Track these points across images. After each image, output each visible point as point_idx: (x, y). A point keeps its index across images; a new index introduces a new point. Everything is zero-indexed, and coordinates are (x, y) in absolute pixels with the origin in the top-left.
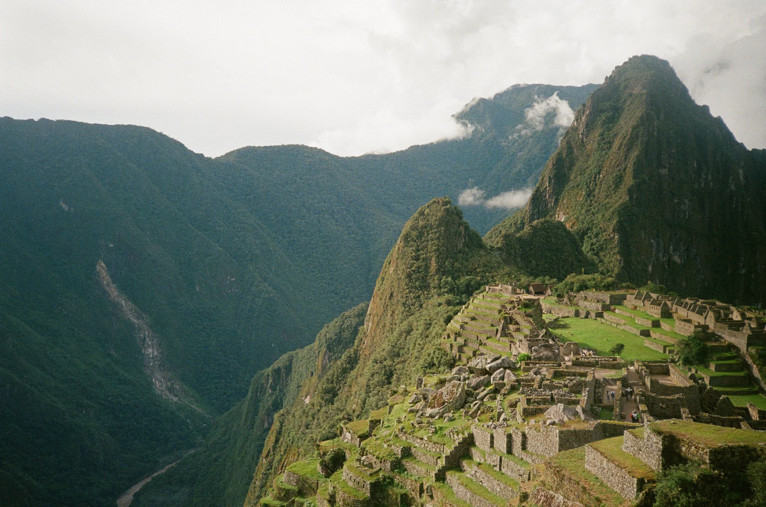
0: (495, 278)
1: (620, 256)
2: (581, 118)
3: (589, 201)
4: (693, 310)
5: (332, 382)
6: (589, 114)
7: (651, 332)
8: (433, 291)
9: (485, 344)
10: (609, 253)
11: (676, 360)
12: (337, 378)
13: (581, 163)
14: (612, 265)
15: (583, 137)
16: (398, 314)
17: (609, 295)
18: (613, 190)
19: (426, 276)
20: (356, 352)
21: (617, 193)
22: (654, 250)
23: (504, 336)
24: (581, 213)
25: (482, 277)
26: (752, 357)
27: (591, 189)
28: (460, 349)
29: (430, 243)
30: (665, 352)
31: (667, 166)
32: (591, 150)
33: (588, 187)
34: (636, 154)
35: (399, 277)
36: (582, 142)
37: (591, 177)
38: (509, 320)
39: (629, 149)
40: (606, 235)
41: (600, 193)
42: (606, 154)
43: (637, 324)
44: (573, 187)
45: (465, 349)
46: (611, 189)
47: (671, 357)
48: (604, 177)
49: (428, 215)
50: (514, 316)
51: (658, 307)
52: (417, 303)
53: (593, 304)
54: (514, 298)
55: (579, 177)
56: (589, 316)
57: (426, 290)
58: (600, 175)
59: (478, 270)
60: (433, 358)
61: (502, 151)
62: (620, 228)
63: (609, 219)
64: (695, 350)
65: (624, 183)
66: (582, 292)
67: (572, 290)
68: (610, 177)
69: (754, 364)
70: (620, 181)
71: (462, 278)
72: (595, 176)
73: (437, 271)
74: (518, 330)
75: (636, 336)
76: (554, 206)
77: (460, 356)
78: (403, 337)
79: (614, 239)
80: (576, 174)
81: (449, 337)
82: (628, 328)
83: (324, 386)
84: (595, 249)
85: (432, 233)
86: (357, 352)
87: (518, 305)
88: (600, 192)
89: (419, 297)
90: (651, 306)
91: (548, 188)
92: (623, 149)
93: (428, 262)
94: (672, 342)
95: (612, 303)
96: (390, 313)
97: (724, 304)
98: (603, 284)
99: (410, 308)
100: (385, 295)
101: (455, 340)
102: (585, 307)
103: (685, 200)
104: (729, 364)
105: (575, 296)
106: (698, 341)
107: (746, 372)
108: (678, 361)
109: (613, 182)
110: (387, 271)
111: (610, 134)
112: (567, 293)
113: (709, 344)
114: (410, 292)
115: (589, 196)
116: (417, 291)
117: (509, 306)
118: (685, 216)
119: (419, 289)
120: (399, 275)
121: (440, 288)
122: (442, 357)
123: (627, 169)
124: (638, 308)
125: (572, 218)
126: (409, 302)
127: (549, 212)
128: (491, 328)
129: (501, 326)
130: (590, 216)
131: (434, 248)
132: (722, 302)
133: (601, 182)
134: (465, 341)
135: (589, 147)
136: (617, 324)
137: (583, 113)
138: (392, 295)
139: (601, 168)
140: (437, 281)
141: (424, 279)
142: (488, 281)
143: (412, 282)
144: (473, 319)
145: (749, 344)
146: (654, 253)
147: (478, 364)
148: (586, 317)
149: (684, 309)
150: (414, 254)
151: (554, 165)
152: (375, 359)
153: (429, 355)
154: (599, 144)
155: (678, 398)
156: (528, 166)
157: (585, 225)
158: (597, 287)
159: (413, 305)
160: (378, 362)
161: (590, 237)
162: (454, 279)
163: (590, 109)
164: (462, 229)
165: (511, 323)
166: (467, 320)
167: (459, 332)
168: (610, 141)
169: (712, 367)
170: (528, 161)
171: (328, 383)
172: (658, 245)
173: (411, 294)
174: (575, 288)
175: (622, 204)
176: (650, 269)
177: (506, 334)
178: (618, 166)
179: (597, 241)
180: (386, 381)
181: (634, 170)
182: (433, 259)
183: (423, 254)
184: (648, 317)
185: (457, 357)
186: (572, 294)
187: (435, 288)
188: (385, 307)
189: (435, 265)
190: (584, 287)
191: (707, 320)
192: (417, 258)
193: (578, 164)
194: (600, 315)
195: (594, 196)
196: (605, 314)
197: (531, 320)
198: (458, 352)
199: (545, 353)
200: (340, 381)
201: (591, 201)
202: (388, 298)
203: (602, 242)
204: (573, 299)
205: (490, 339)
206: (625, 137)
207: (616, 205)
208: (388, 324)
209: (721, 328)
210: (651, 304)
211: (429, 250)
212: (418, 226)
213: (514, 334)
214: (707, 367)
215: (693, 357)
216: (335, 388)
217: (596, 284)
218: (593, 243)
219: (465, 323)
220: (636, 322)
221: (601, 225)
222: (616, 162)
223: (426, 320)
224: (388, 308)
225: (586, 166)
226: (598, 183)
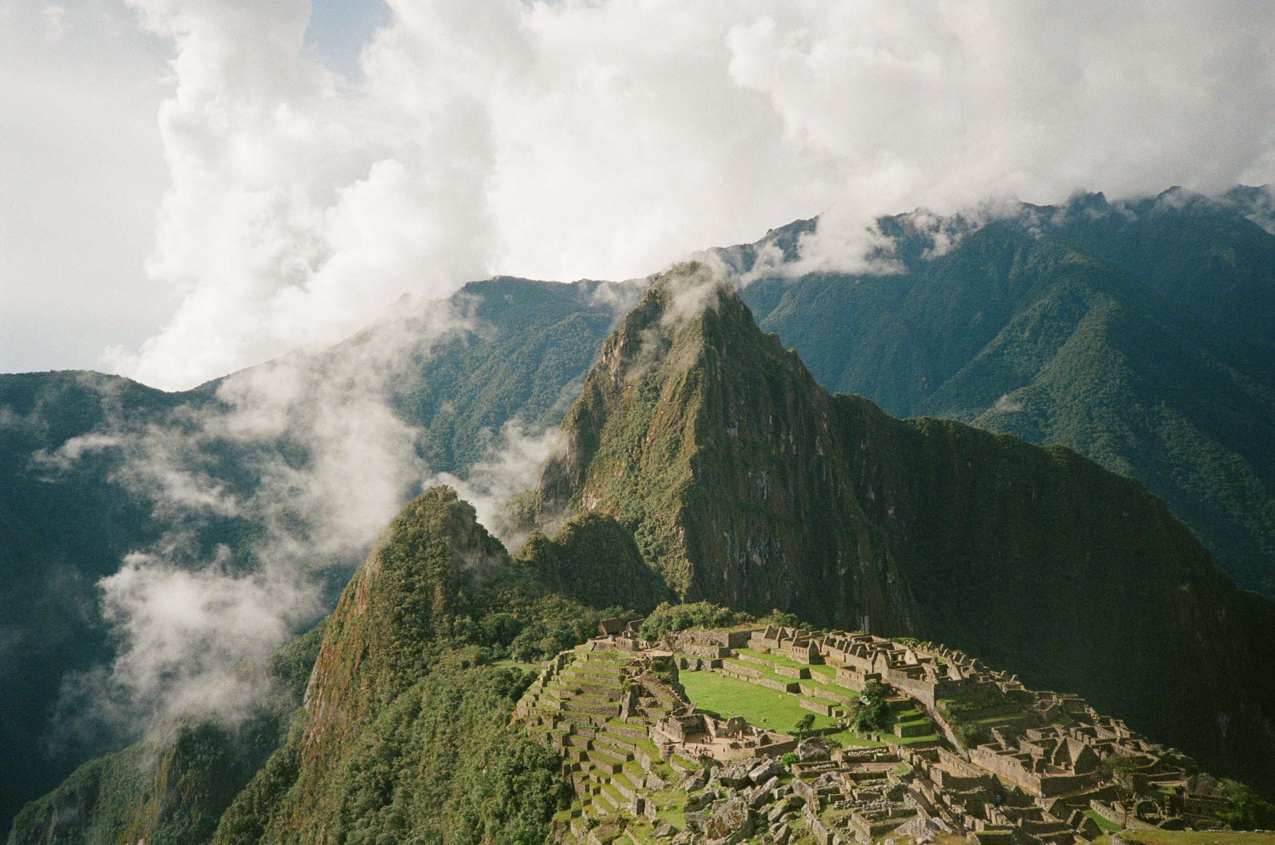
0: (540, 613)
1: (689, 561)
2: (612, 351)
3: (633, 478)
4: (853, 652)
5: (250, 812)
6: (624, 345)
7: (801, 686)
8: (440, 641)
9: (604, 730)
10: (673, 557)
11: (848, 725)
12: (260, 804)
13: (616, 419)
14: (678, 575)
15: (616, 380)
16: (382, 685)
17: (727, 635)
18: (667, 460)
19: (428, 618)
20: (292, 753)
21: (673, 466)
22: (728, 548)
23: (634, 715)
24: (623, 495)
25: (521, 612)
26: (942, 714)
27: (635, 459)
28: (566, 741)
29: (430, 562)
30: (830, 714)
31: (737, 423)
32: (629, 399)
33: (630, 456)
34: (697, 406)
35: (378, 620)
36: (617, 387)
37: (633, 441)
38: (638, 691)
39: (685, 402)
40: (666, 530)
41: (650, 465)
42: (653, 406)
43: (777, 675)
44: (607, 455)
45: (573, 739)
46: (664, 459)
47: (840, 721)
48: (652, 441)
49: (421, 516)
50: (645, 684)
51: (805, 650)
52: (416, 663)
53: (706, 648)
54: (638, 657)
55: (614, 441)
56: (702, 667)
57: (430, 641)
58: (645, 438)
59: (512, 602)
60: (521, 758)
61: (454, 383)
62: (685, 519)
63: (668, 506)
64: (873, 711)
65: (683, 450)
66: (686, 631)
67: (669, 628)
68: (662, 441)
69: (946, 722)
70: (677, 448)
71: (488, 616)
72: (640, 440)
73: (447, 608)
74: (654, 705)
75: (781, 692)
76: (579, 484)
77: (566, 751)
78: (404, 722)
79: (678, 536)
80: (609, 435)
81: (540, 722)
82: (766, 682)
83: (237, 820)
84: (652, 551)
85: (431, 546)
86: (295, 754)
87: (647, 668)
88: (647, 463)
89: (419, 651)
90: (795, 648)
91: (568, 457)
92: (678, 400)
93: (429, 593)
94: (837, 700)
95: (732, 646)
96: (365, 682)
97: (884, 640)
98: (715, 617)
99: (405, 672)
100: (353, 652)
101: (555, 727)
102: (694, 654)
103: (762, 472)
104: (916, 727)
105: (677, 638)
106: (877, 697)
107: (938, 734)
108: (850, 726)
109: (667, 449)
110: (348, 611)
111: (655, 377)
112: (664, 633)
113: (889, 701)
114: (402, 646)
115: (632, 468)
116: (415, 642)
117: (634, 670)
118: (763, 495)
119: (418, 639)
120: (378, 617)
121: (453, 635)
122: (538, 755)
123: (686, 429)
124: (772, 651)
125: (609, 503)
126: (402, 662)
127: (571, 494)
128: (611, 704)
129: (627, 700)
130: (638, 500)
131: (438, 569)
132: (882, 637)
133: (648, 448)
134: (572, 727)
135: (625, 395)
136: (748, 677)
137: (615, 344)
138: (365, 654)
139: (646, 427)
140: (447, 624)
141: (426, 620)
142: (530, 619)
143: (405, 628)
144: (579, 692)
145: (937, 697)
146: (728, 552)
147: (733, 774)
148: (698, 669)
149: (839, 651)
150: (403, 581)
151: (576, 421)
152: (353, 765)
153: (513, 754)
154: (641, 391)
155: (979, 792)
156: (499, 407)
157: (631, 514)
158: (705, 623)
159: (409, 667)
160: (362, 768)
161: (642, 533)
162: (475, 618)
163: (625, 338)
164: (477, 536)
165: (641, 695)
166: (569, 694)
167: (560, 714)
168: (656, 388)
169: (898, 731)
170: (500, 400)
171: (243, 814)
172: (733, 541)
173: (405, 648)
174: (674, 626)
175: (685, 483)
176: (725, 576)
177: (635, 711)
178: (671, 424)
179: (654, 540)
180: (381, 800)
181: (696, 431)
182: (438, 588)
183: (420, 581)
184: (790, 663)
185: (563, 754)
186: (671, 634)
187: (444, 636)
188: (354, 672)
189: (441, 597)
190: (687, 624)
191: (876, 666)
192: (410, 588)
193: (612, 421)
194: (717, 664)
195: (640, 470)
196: (726, 662)
197: (671, 688)
198: (564, 745)
199: (816, 750)
200: (267, 806)
201: (636, 477)
202: (358, 657)
203: (660, 541)
204: (674, 642)
205: (611, 721)
206: (679, 382)
207: (677, 485)
208: (363, 701)
209: (897, 676)
210: (794, 645)
211: (430, 575)
212: (407, 535)
213: (647, 710)
214: (890, 731)
215: (872, 720)
216: (256, 821)
217: (704, 617)
218: (647, 542)
219: (565, 699)
220: (776, 672)
221: (657, 515)
222: (668, 419)
223: (451, 692)
224: (362, 673)
225: (624, 424)
226: (645, 450)
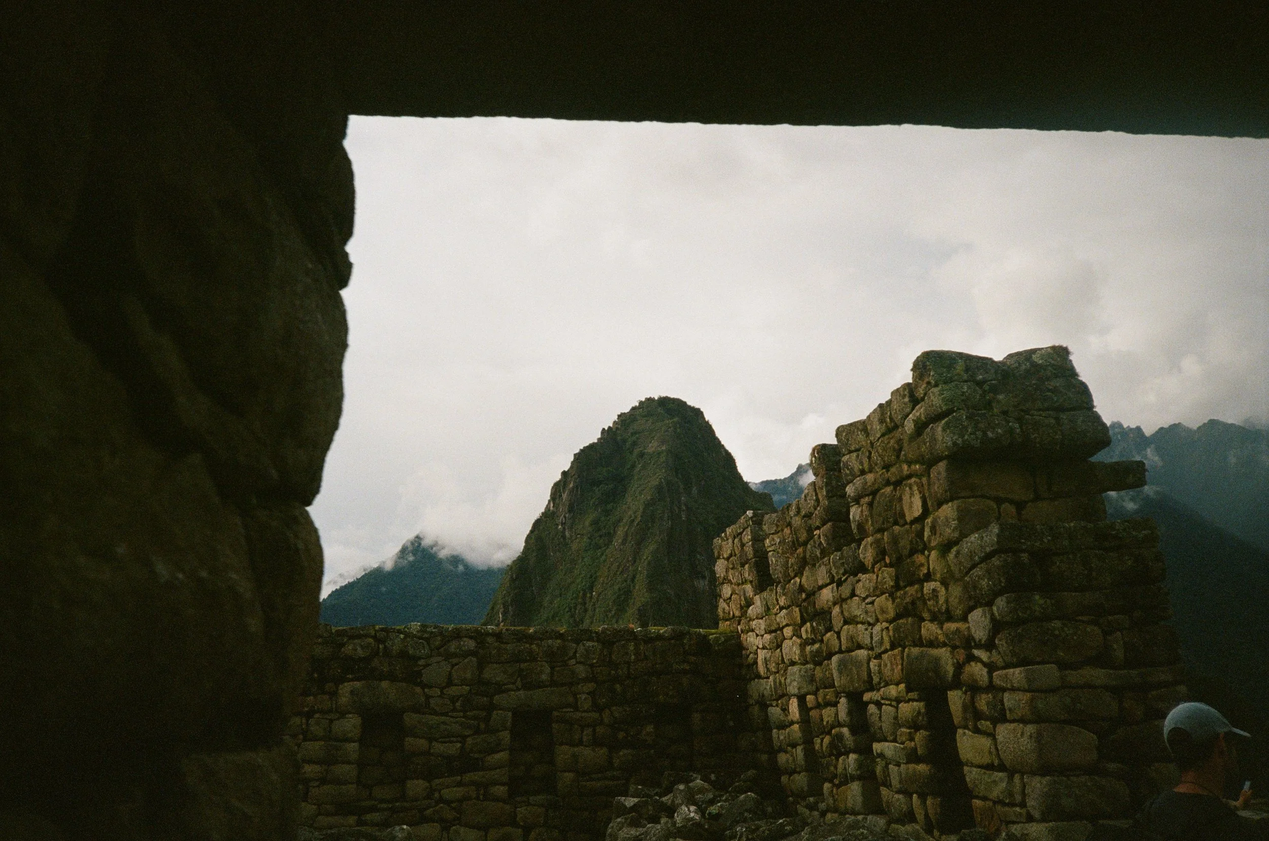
2: (560, 496)
6: (573, 488)
13: (561, 576)
15: (564, 529)
18: (613, 615)
21: (620, 621)
27: (578, 619)
32: (577, 551)
34: (652, 549)
36: (564, 537)
37: (577, 598)
39: (640, 542)
42: (602, 554)
46: (611, 614)
48: (599, 596)
55: (556, 601)
58: (592, 592)
65: (632, 601)
68: (610, 593)
70: (626, 600)
72: (584, 595)
80: (552, 595)
92: (630, 543)
109: (614, 602)
111: (609, 520)
123: (638, 576)
133: (594, 605)
135: (574, 546)
137: (564, 487)
139: (593, 580)
151: (513, 581)
154: (591, 539)
163: (575, 479)
168: (609, 532)
178: (622, 572)
181: (648, 576)
193: (556, 579)
206: (633, 521)
222: (619, 567)
225: (569, 581)
226: (589, 606)
